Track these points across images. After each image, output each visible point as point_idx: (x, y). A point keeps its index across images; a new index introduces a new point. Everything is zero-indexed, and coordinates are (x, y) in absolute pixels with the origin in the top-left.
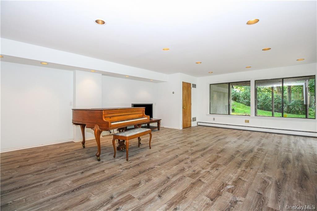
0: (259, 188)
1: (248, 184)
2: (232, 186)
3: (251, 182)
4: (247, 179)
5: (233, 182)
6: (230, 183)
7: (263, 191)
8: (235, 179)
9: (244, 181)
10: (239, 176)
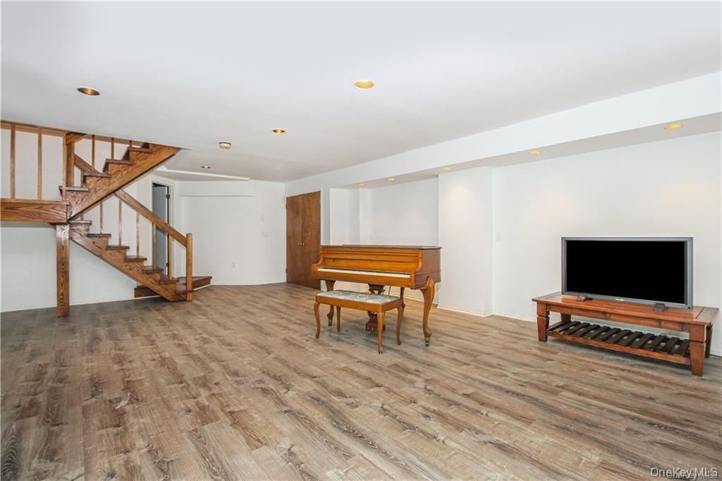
0: (63, 434)
1: (93, 427)
2: (118, 407)
3: (87, 434)
4: (102, 435)
5: (125, 413)
6: (129, 408)
7: (50, 433)
8: (126, 419)
9: (107, 427)
10: (126, 429)
